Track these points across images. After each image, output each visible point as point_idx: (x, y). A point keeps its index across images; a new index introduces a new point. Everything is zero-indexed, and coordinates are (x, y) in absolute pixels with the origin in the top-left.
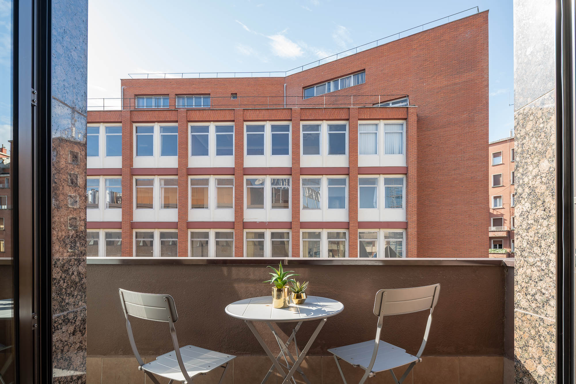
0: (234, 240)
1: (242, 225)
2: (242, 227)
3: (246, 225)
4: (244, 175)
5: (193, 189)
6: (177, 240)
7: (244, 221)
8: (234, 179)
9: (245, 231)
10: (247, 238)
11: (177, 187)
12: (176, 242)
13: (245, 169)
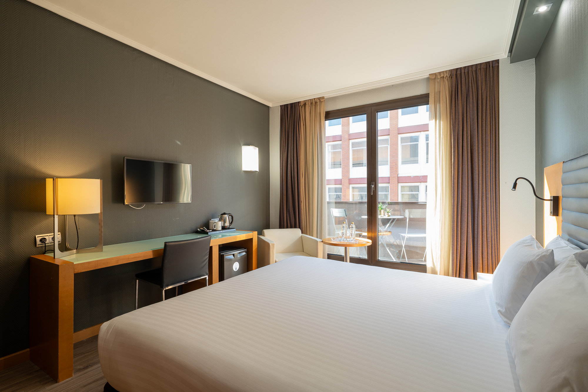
0: (389, 193)
1: (397, 180)
2: (397, 182)
3: (400, 180)
4: (399, 134)
5: (353, 151)
6: (341, 193)
7: (399, 176)
8: (389, 139)
9: (400, 185)
10: (401, 192)
11: (341, 150)
12: (339, 196)
13: (399, 129)
